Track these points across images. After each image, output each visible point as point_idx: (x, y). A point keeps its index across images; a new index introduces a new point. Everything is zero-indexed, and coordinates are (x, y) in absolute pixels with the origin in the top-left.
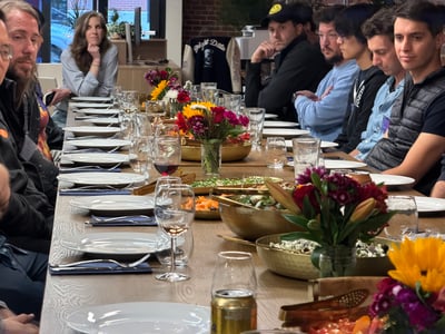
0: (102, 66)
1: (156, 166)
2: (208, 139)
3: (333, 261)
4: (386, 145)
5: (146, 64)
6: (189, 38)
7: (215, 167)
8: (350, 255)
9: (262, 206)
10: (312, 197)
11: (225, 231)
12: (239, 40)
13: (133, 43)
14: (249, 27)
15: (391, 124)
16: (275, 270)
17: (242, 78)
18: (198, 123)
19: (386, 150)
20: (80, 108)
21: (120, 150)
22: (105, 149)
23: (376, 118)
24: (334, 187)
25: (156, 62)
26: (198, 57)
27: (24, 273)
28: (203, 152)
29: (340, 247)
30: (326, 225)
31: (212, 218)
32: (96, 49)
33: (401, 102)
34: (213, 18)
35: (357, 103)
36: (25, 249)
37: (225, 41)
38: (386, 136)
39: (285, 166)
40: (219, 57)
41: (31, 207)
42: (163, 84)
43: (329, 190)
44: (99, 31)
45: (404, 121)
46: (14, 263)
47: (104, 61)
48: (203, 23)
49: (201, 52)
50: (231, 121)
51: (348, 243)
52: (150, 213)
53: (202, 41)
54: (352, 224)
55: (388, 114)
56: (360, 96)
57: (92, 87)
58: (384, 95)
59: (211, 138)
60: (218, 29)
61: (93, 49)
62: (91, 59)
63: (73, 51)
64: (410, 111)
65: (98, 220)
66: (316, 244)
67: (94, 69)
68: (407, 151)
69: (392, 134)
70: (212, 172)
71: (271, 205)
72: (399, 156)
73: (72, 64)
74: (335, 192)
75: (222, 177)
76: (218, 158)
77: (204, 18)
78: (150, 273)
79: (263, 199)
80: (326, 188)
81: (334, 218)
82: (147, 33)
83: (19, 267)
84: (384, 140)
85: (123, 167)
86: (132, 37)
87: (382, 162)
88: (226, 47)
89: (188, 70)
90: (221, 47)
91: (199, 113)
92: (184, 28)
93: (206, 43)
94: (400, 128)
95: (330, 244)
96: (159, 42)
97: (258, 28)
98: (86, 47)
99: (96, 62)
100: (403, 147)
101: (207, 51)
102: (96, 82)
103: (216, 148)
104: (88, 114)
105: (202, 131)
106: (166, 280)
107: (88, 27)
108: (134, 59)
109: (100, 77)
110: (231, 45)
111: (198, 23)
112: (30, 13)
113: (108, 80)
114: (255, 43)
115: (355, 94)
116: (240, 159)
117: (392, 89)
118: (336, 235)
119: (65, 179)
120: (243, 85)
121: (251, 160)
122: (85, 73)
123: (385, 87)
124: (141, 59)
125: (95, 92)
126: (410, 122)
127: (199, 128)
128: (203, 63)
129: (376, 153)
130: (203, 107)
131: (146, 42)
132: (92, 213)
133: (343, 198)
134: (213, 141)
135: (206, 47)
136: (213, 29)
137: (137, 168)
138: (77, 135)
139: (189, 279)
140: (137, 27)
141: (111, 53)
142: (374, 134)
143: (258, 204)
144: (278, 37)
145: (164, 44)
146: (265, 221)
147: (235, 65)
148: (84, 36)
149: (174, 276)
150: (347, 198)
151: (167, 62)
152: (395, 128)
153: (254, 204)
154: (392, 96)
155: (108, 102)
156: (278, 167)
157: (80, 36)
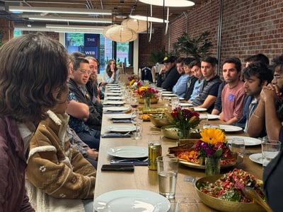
0: (115, 75)
2: (146, 97)
3: (183, 134)
4: (198, 99)
5: (128, 74)
6: (140, 66)
7: (148, 105)
8: (188, 132)
9: (162, 118)
11: (151, 125)
12: (155, 67)
13: (124, 68)
14: (158, 63)
16: (166, 136)
18: (144, 93)
20: (109, 87)
21: (121, 100)
22: (116, 100)
23: (195, 91)
25: (131, 73)
26: (143, 72)
28: (145, 101)
29: (185, 130)
30: (181, 124)
31: (148, 120)
34: (147, 60)
35: (189, 86)
37: (151, 67)
40: (149, 72)
41: (95, 117)
42: (133, 81)
43: (182, 114)
44: (114, 65)
46: (90, 133)
50: (153, 92)
51: (188, 129)
52: (130, 119)
53: (144, 67)
55: (199, 90)
57: (112, 81)
58: (197, 84)
60: (149, 64)
61: (112, 70)
64: (205, 89)
65: (115, 121)
66: (179, 129)
67: (113, 76)
69: (200, 95)
70: (148, 107)
71: (165, 117)
72: (202, 102)
73: (107, 74)
74: (184, 114)
75: (151, 108)
76: (149, 103)
77: (144, 60)
78: (130, 137)
79: (163, 115)
81: (184, 122)
82: (128, 65)
84: (198, 97)
85: (122, 105)
86: (124, 66)
87: (197, 104)
88: (151, 69)
89: (140, 76)
91: (144, 90)
94: (202, 94)
95: (183, 129)
96: (131, 68)
99: (113, 74)
100: (203, 99)
101: (145, 70)
102: (114, 80)
103: (149, 100)
104: (111, 89)
105: (145, 95)
106: (135, 139)
107: (111, 64)
108: (124, 72)
109: (115, 78)
110: (153, 69)
111: (142, 62)
113: (117, 79)
114: (160, 68)
115: (188, 84)
116: (156, 103)
117: (199, 83)
118: (184, 127)
119: (105, 109)
121: (159, 103)
122: (110, 77)
123: (197, 82)
124: (126, 73)
125: (113, 83)
126: (205, 92)
128: (144, 74)
129: (195, 101)
130: (145, 88)
131: (128, 68)
132: (113, 119)
134: (148, 98)
137: (126, 105)
138: (108, 96)
139: (141, 139)
140: (125, 63)
141: (118, 72)
142: (194, 96)
145: (133, 68)
146: (163, 122)
147: (154, 75)
149: (137, 138)
150: (187, 116)
151: (134, 73)
153: (160, 117)
154: (199, 85)
155: (117, 86)
156: (167, 105)
157: (109, 67)
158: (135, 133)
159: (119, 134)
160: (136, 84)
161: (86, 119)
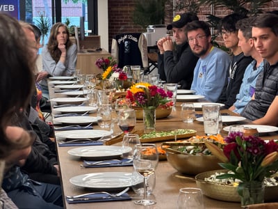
0: (67, 57)
1: (120, 127)
2: (147, 106)
3: (250, 191)
4: (254, 104)
5: (89, 51)
6: (112, 35)
7: (152, 123)
8: (261, 186)
9: (194, 153)
10: (236, 151)
11: (169, 168)
12: (145, 34)
13: (80, 39)
14: (151, 27)
15: (257, 91)
16: (209, 195)
17: (149, 59)
18: (141, 97)
19: (254, 107)
20: (56, 85)
21: (89, 113)
22: (80, 113)
23: (245, 86)
24: (250, 145)
25: (94, 50)
26: (121, 46)
27: (41, 197)
28: (144, 113)
29: (254, 182)
30: (245, 169)
32: (64, 46)
33: (262, 77)
34: (128, 21)
35: (232, 76)
36: (39, 181)
37: (138, 36)
38: (253, 98)
39: (195, 121)
40: (134, 46)
41: (40, 154)
42: (109, 69)
43: (247, 147)
44: (65, 35)
45: (265, 88)
46: (34, 191)
47: (69, 54)
48: (122, 24)
49: (122, 43)
50: (162, 95)
52: (118, 157)
53: (123, 36)
54: (262, 168)
56: (234, 72)
57: (62, 70)
59: (150, 106)
60: (131, 27)
61: (62, 47)
62: (61, 53)
63: (49, 48)
64: (269, 82)
65: (88, 163)
66: (239, 181)
67: (62, 59)
68: (268, 107)
69: (258, 97)
70: (151, 126)
71: (199, 152)
73: (49, 56)
74: (250, 148)
75: (159, 130)
76: (154, 118)
77: (122, 21)
78: (130, 200)
79: (195, 148)
80: (245, 145)
81: (250, 164)
82: (87, 31)
83: (38, 194)
84: (253, 101)
85: (95, 125)
86: (79, 35)
87: (253, 115)
88: (138, 39)
89: (115, 54)
90: (135, 39)
91: (141, 90)
92: (109, 28)
93: (125, 37)
94: (263, 93)
95: (248, 180)
96: (95, 38)
97: (157, 27)
98: (57, 45)
99: (63, 54)
100: (265, 105)
101: (126, 42)
102: (64, 67)
103: (152, 112)
104: (62, 89)
105: (144, 101)
106: (141, 205)
107: (58, 33)
108: (81, 49)
109: (66, 64)
110: (141, 38)
111: (118, 24)
112: (30, 29)
113: (71, 66)
115: (230, 71)
116: (165, 117)
117: (255, 68)
118: (251, 175)
120: (149, 63)
121: (172, 117)
122: (57, 62)
124: (85, 48)
125: (63, 74)
126: (269, 89)
127: (141, 99)
128: (124, 50)
129: (248, 109)
130: (144, 86)
131: (88, 38)
132: (82, 159)
133: (256, 151)
134: (150, 108)
135: (125, 40)
136: (128, 27)
137: (103, 125)
138: (59, 104)
139: (155, 203)
140: (81, 29)
141: (73, 48)
142: (245, 97)
143: (192, 152)
144: (177, 36)
145: (98, 38)
147: (144, 51)
148: (56, 39)
149: (147, 202)
150: (258, 152)
151: (101, 50)
152: (259, 93)
153: (189, 152)
154: (255, 73)
155: (72, 80)
156: (190, 121)
157: (53, 39)
158: (141, 191)
159: (105, 195)
160: (116, 75)
161: (23, 161)
